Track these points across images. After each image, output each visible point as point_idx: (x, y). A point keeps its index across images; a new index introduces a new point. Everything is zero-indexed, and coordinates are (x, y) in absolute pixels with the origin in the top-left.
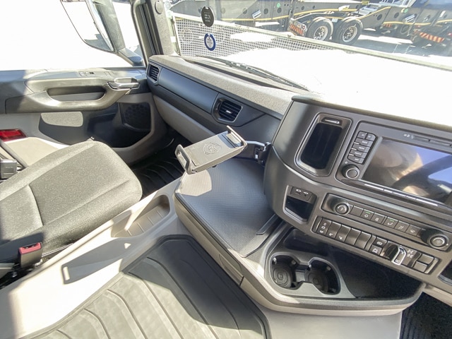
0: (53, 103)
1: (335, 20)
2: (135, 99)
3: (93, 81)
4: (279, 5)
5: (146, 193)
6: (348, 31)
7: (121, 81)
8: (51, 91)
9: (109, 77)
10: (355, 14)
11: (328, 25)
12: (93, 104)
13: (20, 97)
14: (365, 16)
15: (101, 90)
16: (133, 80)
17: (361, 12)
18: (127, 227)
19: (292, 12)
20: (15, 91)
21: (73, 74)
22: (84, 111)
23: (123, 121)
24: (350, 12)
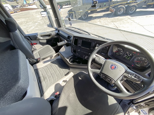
0: (42, 38)
1: (126, 6)
2: (56, 37)
3: (48, 34)
4: (105, 4)
5: (56, 53)
6: (132, 9)
7: (53, 33)
8: (42, 36)
9: (51, 33)
10: (135, 2)
11: (123, 8)
12: (48, 38)
13: (37, 37)
14: (139, 2)
15: (49, 35)
16: (55, 33)
17: (137, 1)
18: (52, 58)
19: (110, 5)
20: (36, 36)
21: (45, 33)
22: (46, 39)
23: (54, 41)
24: (132, 2)
